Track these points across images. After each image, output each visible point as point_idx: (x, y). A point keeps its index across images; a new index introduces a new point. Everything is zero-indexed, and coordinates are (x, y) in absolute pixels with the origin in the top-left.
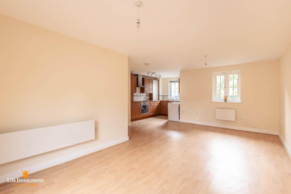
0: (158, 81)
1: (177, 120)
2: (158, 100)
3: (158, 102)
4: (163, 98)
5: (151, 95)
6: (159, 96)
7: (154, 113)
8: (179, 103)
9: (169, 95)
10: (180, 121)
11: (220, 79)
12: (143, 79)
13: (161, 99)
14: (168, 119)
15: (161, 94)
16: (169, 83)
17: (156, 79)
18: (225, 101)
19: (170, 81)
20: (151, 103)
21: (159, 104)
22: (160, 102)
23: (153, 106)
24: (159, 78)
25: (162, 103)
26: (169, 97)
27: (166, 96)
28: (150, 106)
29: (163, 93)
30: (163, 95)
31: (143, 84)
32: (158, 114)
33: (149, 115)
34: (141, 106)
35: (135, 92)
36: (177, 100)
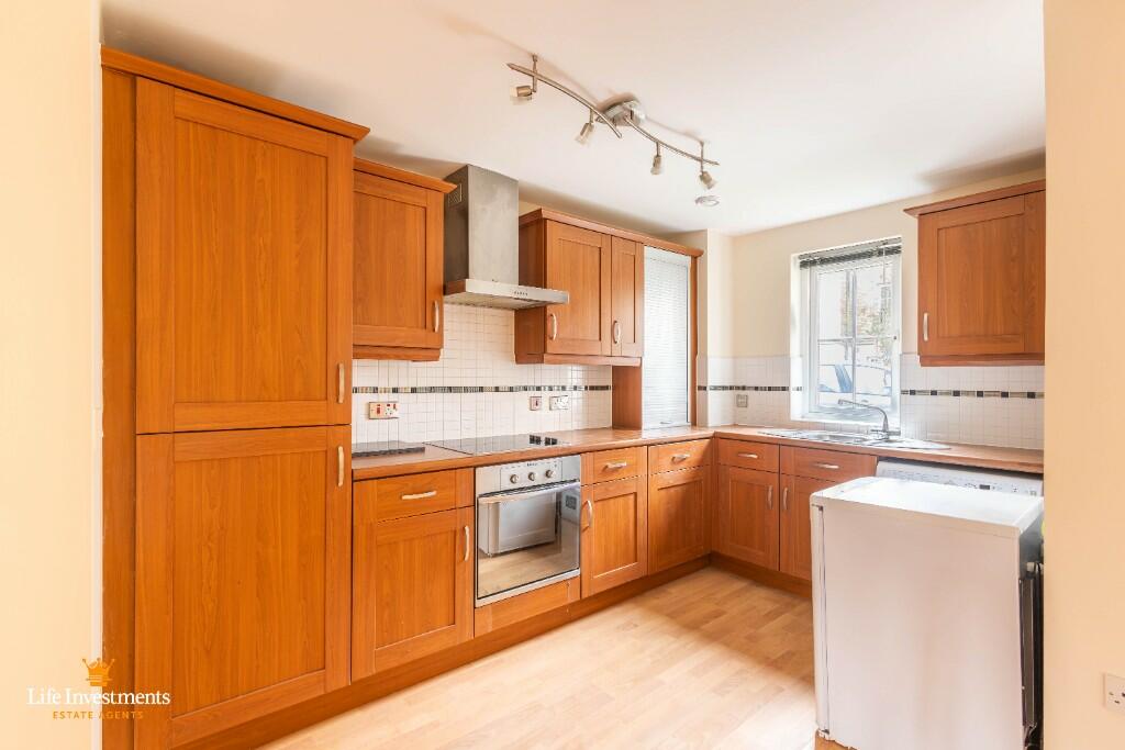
0: (696, 256)
2: (694, 423)
3: (692, 453)
4: (741, 403)
5: (623, 386)
6: (697, 388)
7: (642, 555)
9: (796, 379)
12: (532, 229)
15: (717, 370)
16: (798, 276)
17: (673, 239)
19: (801, 256)
20: (607, 467)
21: (701, 464)
22: (710, 444)
23: (632, 497)
24: (701, 233)
25: (721, 461)
26: (795, 397)
27: (770, 389)
28: (599, 492)
29: (735, 357)
30: (741, 385)
31: (533, 268)
32: (697, 560)
33: (585, 595)
34: (475, 505)
35: (430, 352)
36: (891, 438)
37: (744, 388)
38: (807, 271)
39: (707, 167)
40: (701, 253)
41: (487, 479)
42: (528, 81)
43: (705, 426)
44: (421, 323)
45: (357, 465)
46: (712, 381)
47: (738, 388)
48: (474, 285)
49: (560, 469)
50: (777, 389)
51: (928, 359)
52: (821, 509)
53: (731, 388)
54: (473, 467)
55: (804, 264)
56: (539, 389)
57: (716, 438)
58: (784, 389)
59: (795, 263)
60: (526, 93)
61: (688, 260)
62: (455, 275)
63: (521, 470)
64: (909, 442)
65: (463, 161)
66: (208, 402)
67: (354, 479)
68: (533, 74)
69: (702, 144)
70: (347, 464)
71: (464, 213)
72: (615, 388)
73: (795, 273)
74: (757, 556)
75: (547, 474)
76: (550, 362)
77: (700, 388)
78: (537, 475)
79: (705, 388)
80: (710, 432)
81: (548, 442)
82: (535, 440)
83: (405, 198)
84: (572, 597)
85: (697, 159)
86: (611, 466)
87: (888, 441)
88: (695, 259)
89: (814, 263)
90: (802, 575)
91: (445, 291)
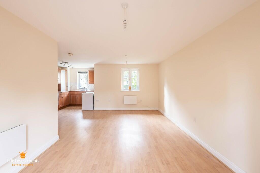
0: (66, 71)
1: (91, 108)
2: (66, 90)
3: (68, 93)
4: (71, 88)
5: (59, 86)
6: (67, 86)
7: (63, 104)
8: (93, 93)
9: (78, 85)
10: (95, 109)
11: (125, 73)
13: (69, 90)
14: (81, 109)
16: (78, 74)
17: (63, 68)
18: (130, 90)
20: (60, 94)
21: (68, 95)
23: (63, 98)
24: (67, 68)
25: (70, 94)
26: (78, 87)
27: (75, 86)
28: (60, 97)
30: (71, 86)
32: (68, 105)
33: (59, 108)
36: (87, 90)
38: (79, 73)
43: (67, 90)
46: (68, 85)
51: (90, 83)
61: (65, 71)
64: (89, 90)
73: (78, 73)
74: (75, 103)
90: (81, 104)
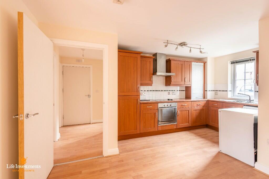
0: (205, 63)
1: (250, 161)
2: (204, 98)
3: (202, 104)
4: (216, 94)
5: (188, 90)
7: (190, 122)
9: (230, 88)
12: (168, 62)
13: (210, 96)
15: (210, 87)
17: (199, 60)
19: (231, 62)
20: (182, 105)
21: (204, 106)
22: (207, 102)
23: (188, 111)
24: (206, 58)
25: (209, 106)
26: (229, 93)
27: (223, 91)
28: (181, 109)
29: (215, 84)
30: (216, 90)
31: (168, 69)
32: (203, 125)
33: (178, 128)
34: (158, 109)
35: (151, 84)
36: (252, 102)
37: (217, 91)
39: (201, 50)
40: (206, 62)
41: (160, 105)
42: (167, 44)
44: (149, 80)
45: (141, 102)
47: (215, 91)
48: (158, 74)
49: (173, 105)
50: (225, 91)
52: (220, 112)
53: (214, 91)
54: (158, 103)
55: (232, 63)
56: (170, 91)
57: (208, 101)
58: (226, 91)
59: (230, 63)
60: (166, 46)
62: (155, 72)
63: (166, 104)
65: (156, 52)
66: (123, 92)
67: (140, 103)
68: (168, 43)
69: (200, 46)
70: (140, 101)
71: (156, 60)
72: (186, 91)
73: (230, 66)
75: (171, 105)
76: (172, 86)
77: (206, 91)
78: (169, 105)
79: (207, 91)
80: (207, 100)
81: (171, 100)
82: (169, 100)
83: (147, 60)
84: (175, 127)
85: (199, 49)
86: (183, 105)
87: (250, 102)
88: (204, 64)
89: (234, 63)
91: (153, 74)
